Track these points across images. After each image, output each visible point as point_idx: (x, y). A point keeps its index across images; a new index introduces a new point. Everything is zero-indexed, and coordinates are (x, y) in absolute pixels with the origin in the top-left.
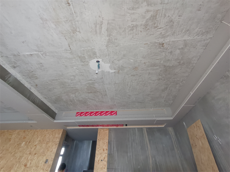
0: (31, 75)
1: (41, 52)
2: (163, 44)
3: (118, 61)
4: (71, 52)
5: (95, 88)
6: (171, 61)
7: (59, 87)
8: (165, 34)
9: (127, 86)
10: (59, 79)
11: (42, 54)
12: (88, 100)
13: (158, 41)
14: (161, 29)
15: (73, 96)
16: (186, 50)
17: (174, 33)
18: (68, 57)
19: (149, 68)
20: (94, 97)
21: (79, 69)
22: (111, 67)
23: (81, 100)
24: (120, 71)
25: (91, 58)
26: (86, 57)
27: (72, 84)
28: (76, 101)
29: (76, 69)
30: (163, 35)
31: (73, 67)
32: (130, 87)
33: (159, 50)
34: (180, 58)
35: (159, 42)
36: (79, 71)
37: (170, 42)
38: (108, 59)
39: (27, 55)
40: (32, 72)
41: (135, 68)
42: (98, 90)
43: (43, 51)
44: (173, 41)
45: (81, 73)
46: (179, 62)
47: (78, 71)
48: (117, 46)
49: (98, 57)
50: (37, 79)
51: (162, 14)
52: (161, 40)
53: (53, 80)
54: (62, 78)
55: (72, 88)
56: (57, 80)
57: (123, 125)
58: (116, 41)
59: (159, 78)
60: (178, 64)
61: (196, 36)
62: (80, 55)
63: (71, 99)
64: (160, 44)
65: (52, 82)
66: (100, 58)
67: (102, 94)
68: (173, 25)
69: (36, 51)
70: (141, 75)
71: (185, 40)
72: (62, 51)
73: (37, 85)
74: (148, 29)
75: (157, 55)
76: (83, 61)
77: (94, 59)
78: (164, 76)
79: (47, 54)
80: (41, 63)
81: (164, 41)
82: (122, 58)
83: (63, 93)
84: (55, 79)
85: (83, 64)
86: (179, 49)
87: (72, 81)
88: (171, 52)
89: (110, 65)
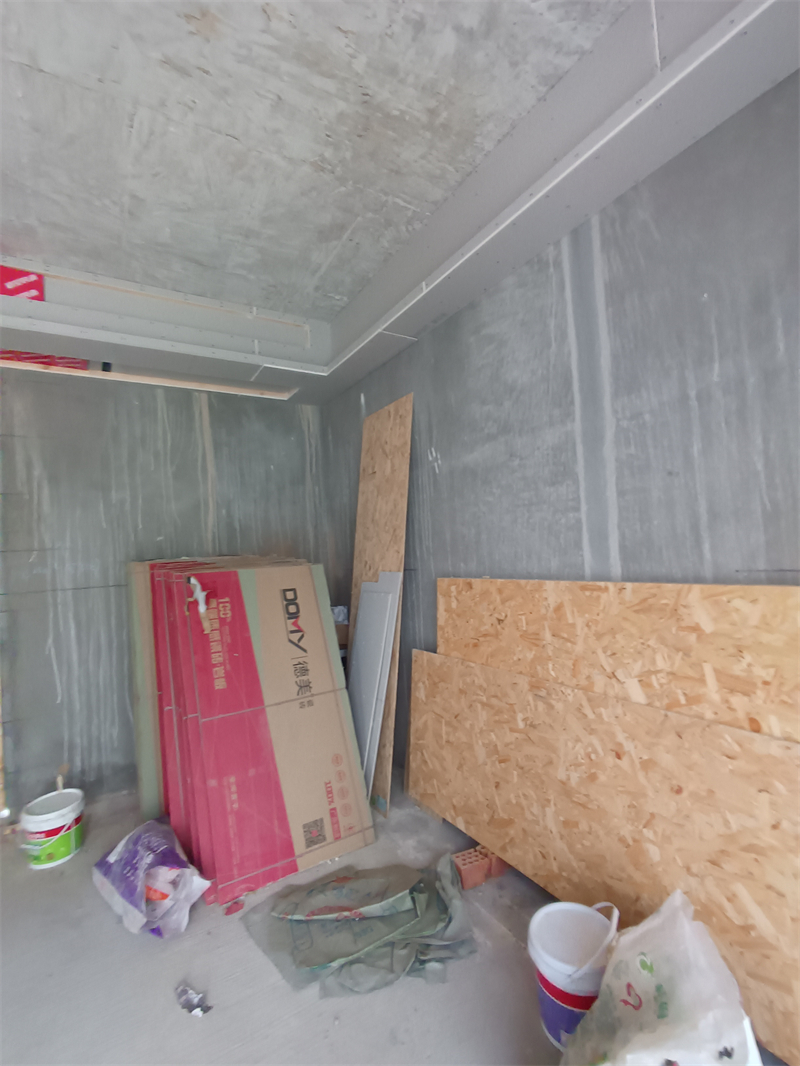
9: (126, 129)
16: (479, 57)
19: (283, 66)
32: (146, 146)
34: (444, 90)
41: (201, 19)
57: (84, 365)
70: (225, 91)
78: (348, 155)
88: (419, 26)
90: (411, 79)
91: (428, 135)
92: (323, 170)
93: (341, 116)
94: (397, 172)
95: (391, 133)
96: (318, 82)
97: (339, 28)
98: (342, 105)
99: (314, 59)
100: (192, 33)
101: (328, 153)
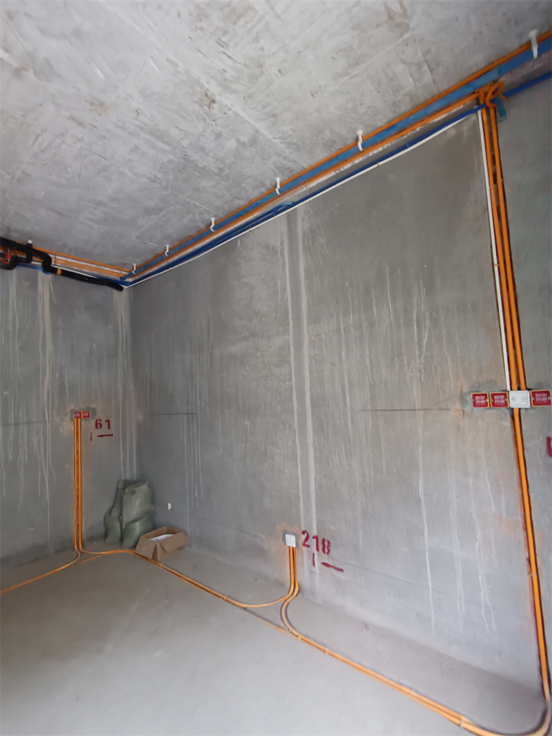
2: (214, 101)
6: (207, 154)
8: (231, 81)
9: (31, 141)
13: (208, 83)
14: (229, 62)
16: (247, 153)
19: (142, 135)
24: (30, 74)
30: (226, 80)
33: (197, 108)
35: (208, 90)
37: (230, 109)
41: (99, 106)
44: (236, 114)
59: (156, 177)
60: (216, 171)
61: (280, 138)
64: (207, 95)
68: (256, 78)
70: (104, 137)
71: (257, 131)
74: (202, 29)
75: (183, 117)
81: (219, 95)
82: (63, 36)
86: (238, 141)
88: (219, 135)
90: (211, 154)
91: (217, 178)
92: (155, 182)
93: (170, 161)
94: (197, 190)
95: (197, 173)
96: (160, 144)
97: (177, 127)
98: (171, 157)
99: (161, 136)
100: (91, 110)
101: (159, 175)
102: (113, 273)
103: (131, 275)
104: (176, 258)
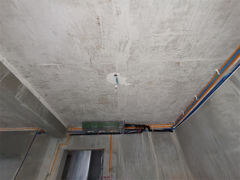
0: (42, 85)
1: (60, 64)
2: (179, 63)
3: (136, 75)
4: (91, 66)
5: (107, 99)
6: (184, 78)
7: (70, 97)
8: (182, 55)
9: (139, 99)
10: (72, 90)
11: (60, 66)
12: (98, 110)
13: (175, 60)
14: (180, 51)
15: (83, 106)
16: (198, 69)
17: (190, 54)
18: (87, 70)
19: (163, 83)
20: (104, 108)
21: (95, 81)
22: (127, 81)
23: (90, 110)
24: (136, 85)
25: (109, 71)
26: (105, 71)
27: (84, 94)
28: (84, 111)
29: (92, 81)
30: (180, 56)
31: (89, 79)
32: (142, 99)
33: (175, 68)
34: (192, 76)
35: (176, 62)
36: (95, 83)
37: (185, 62)
38: (126, 74)
39: (45, 66)
40: (45, 82)
41: (150, 83)
42: (110, 102)
43: (62, 63)
44: (188, 62)
45: (96, 85)
46: (190, 79)
47: (93, 83)
48: (137, 63)
49: (116, 72)
50: (48, 89)
51: (182, 39)
52: (178, 60)
53: (66, 90)
54: (76, 89)
55: (84, 98)
56: (70, 90)
58: (137, 58)
59: (171, 92)
60: (189, 81)
61: (209, 58)
62: (99, 69)
63: (80, 109)
64: (176, 63)
65: (63, 92)
66: (118, 72)
67: (113, 105)
68: (190, 48)
69: (55, 63)
70: (154, 89)
71: (198, 61)
72: (82, 64)
73: (46, 95)
74: (168, 50)
75: (172, 72)
76: (101, 74)
77: (113, 72)
78: (175, 90)
79: (66, 66)
80: (57, 74)
81: (180, 60)
82: (139, 73)
83: (73, 103)
84: (68, 89)
85: (100, 76)
86: (192, 68)
87: (85, 92)
88: (185, 70)
89: (127, 79)
92: (171, 94)
93: (173, 86)
94: (186, 89)
95: (183, 85)
97: (171, 76)
102: (168, 127)
103: (174, 126)
104: (187, 114)
